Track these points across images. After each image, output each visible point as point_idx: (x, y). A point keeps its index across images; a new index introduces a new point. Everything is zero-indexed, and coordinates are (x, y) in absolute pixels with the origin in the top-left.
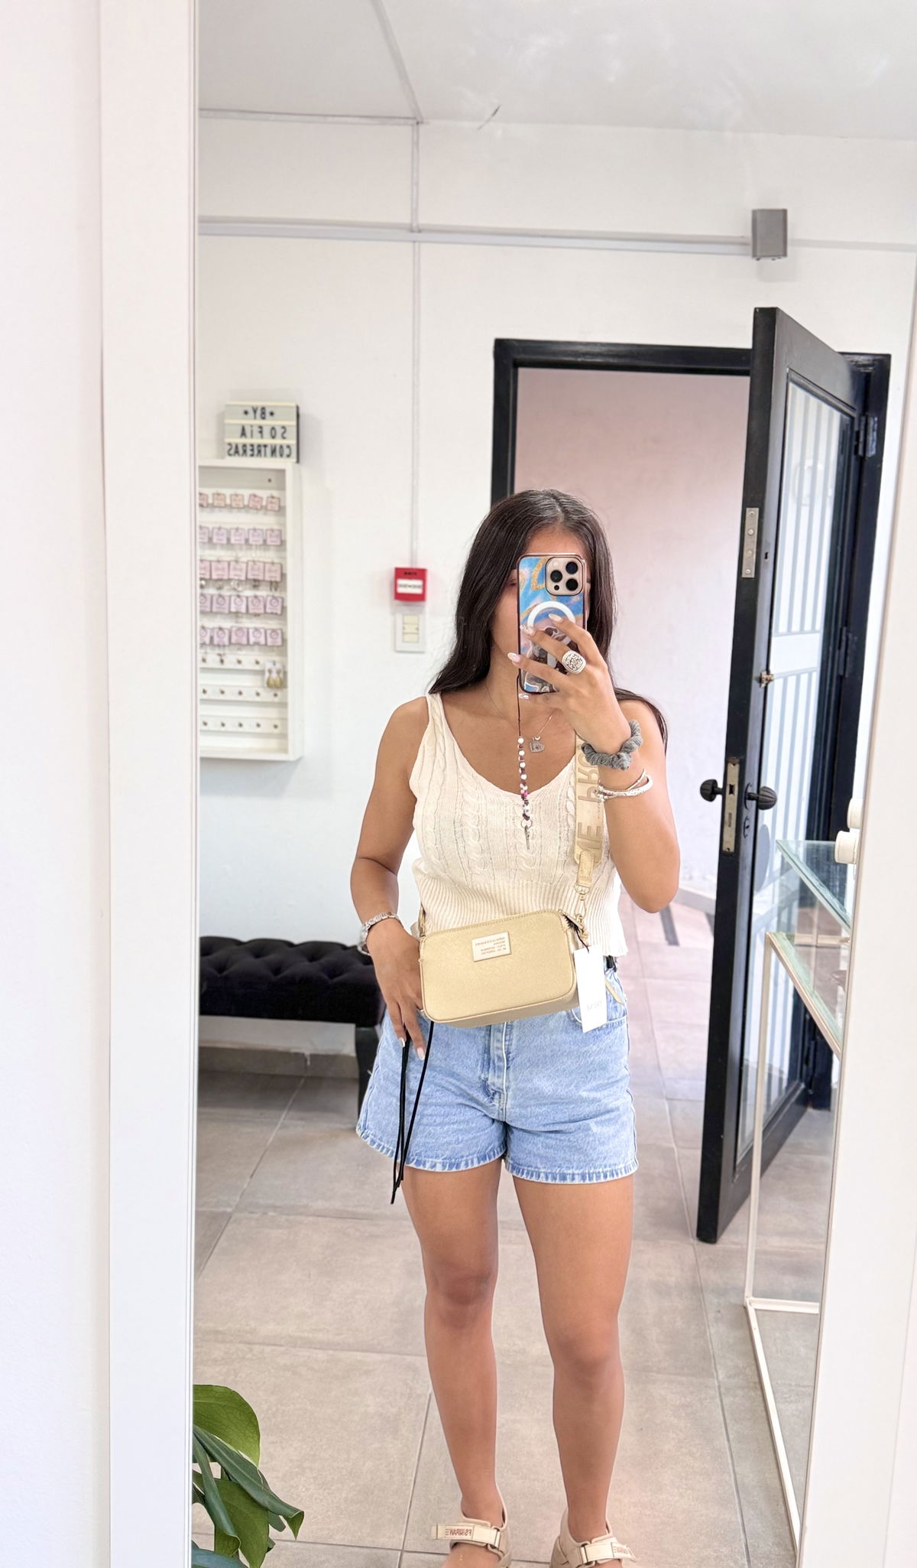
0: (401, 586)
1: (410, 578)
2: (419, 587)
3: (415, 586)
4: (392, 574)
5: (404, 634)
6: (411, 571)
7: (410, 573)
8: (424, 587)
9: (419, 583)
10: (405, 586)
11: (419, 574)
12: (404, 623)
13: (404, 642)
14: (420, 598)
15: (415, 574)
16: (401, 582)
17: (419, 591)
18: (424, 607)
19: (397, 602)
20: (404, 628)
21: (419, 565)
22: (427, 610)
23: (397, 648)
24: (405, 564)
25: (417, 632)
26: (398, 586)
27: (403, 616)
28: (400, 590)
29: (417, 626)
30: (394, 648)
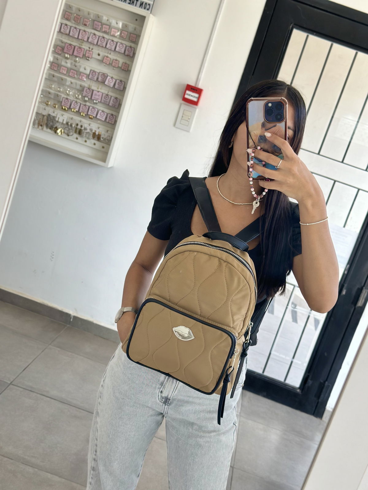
1: (193, 92)
2: (196, 97)
3: (194, 97)
4: (185, 86)
5: (182, 119)
6: (195, 88)
7: (194, 89)
8: (199, 98)
9: (197, 95)
10: (189, 95)
11: (198, 91)
12: (183, 114)
13: (180, 123)
14: (196, 103)
16: (188, 92)
17: (195, 100)
18: (196, 108)
19: (183, 102)
20: (182, 117)
21: (200, 86)
22: (197, 110)
23: (176, 126)
24: (192, 84)
25: (189, 120)
26: (186, 94)
27: (184, 110)
28: (186, 96)
29: (190, 118)
30: (175, 125)
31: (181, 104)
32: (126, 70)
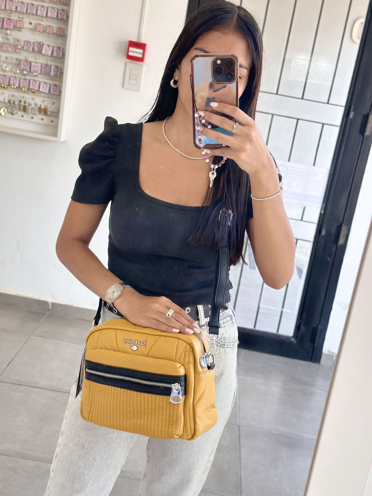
0: (131, 51)
1: (137, 48)
2: (141, 53)
3: (139, 53)
4: (127, 44)
5: (130, 79)
6: (138, 44)
8: (144, 54)
9: (141, 51)
10: (133, 52)
11: (142, 46)
12: (130, 73)
13: (129, 84)
14: (141, 60)
15: (140, 46)
16: (131, 49)
17: (140, 56)
18: (142, 65)
19: (128, 60)
20: (130, 76)
21: (143, 41)
22: (144, 67)
23: (125, 86)
24: (135, 40)
25: (137, 79)
26: (129, 51)
27: (131, 69)
28: (130, 54)
29: (137, 76)
30: (123, 86)
31: (126, 64)
32: (63, 35)
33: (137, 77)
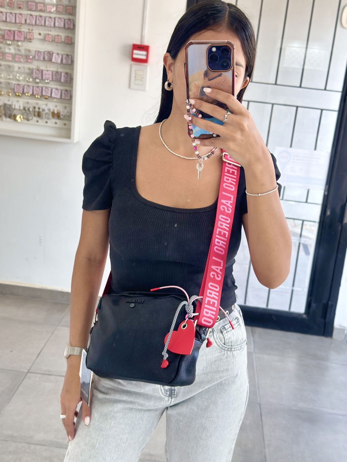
1: (140, 50)
2: (144, 55)
3: (142, 55)
4: (131, 47)
5: (135, 80)
6: (141, 47)
8: (147, 56)
9: (144, 53)
10: (137, 54)
11: (145, 48)
12: (136, 74)
13: (135, 84)
14: (145, 61)
15: (143, 48)
16: (135, 52)
17: (144, 57)
18: (147, 66)
19: (133, 63)
20: (135, 77)
21: (146, 43)
22: (148, 68)
23: (131, 87)
24: (138, 43)
25: (142, 79)
26: (134, 54)
27: (136, 70)
28: (135, 56)
29: (142, 76)
30: (129, 87)
32: (70, 43)
33: (142, 78)
